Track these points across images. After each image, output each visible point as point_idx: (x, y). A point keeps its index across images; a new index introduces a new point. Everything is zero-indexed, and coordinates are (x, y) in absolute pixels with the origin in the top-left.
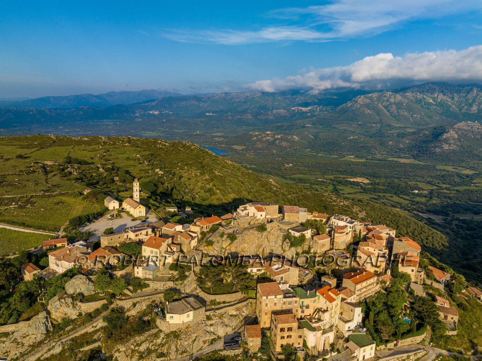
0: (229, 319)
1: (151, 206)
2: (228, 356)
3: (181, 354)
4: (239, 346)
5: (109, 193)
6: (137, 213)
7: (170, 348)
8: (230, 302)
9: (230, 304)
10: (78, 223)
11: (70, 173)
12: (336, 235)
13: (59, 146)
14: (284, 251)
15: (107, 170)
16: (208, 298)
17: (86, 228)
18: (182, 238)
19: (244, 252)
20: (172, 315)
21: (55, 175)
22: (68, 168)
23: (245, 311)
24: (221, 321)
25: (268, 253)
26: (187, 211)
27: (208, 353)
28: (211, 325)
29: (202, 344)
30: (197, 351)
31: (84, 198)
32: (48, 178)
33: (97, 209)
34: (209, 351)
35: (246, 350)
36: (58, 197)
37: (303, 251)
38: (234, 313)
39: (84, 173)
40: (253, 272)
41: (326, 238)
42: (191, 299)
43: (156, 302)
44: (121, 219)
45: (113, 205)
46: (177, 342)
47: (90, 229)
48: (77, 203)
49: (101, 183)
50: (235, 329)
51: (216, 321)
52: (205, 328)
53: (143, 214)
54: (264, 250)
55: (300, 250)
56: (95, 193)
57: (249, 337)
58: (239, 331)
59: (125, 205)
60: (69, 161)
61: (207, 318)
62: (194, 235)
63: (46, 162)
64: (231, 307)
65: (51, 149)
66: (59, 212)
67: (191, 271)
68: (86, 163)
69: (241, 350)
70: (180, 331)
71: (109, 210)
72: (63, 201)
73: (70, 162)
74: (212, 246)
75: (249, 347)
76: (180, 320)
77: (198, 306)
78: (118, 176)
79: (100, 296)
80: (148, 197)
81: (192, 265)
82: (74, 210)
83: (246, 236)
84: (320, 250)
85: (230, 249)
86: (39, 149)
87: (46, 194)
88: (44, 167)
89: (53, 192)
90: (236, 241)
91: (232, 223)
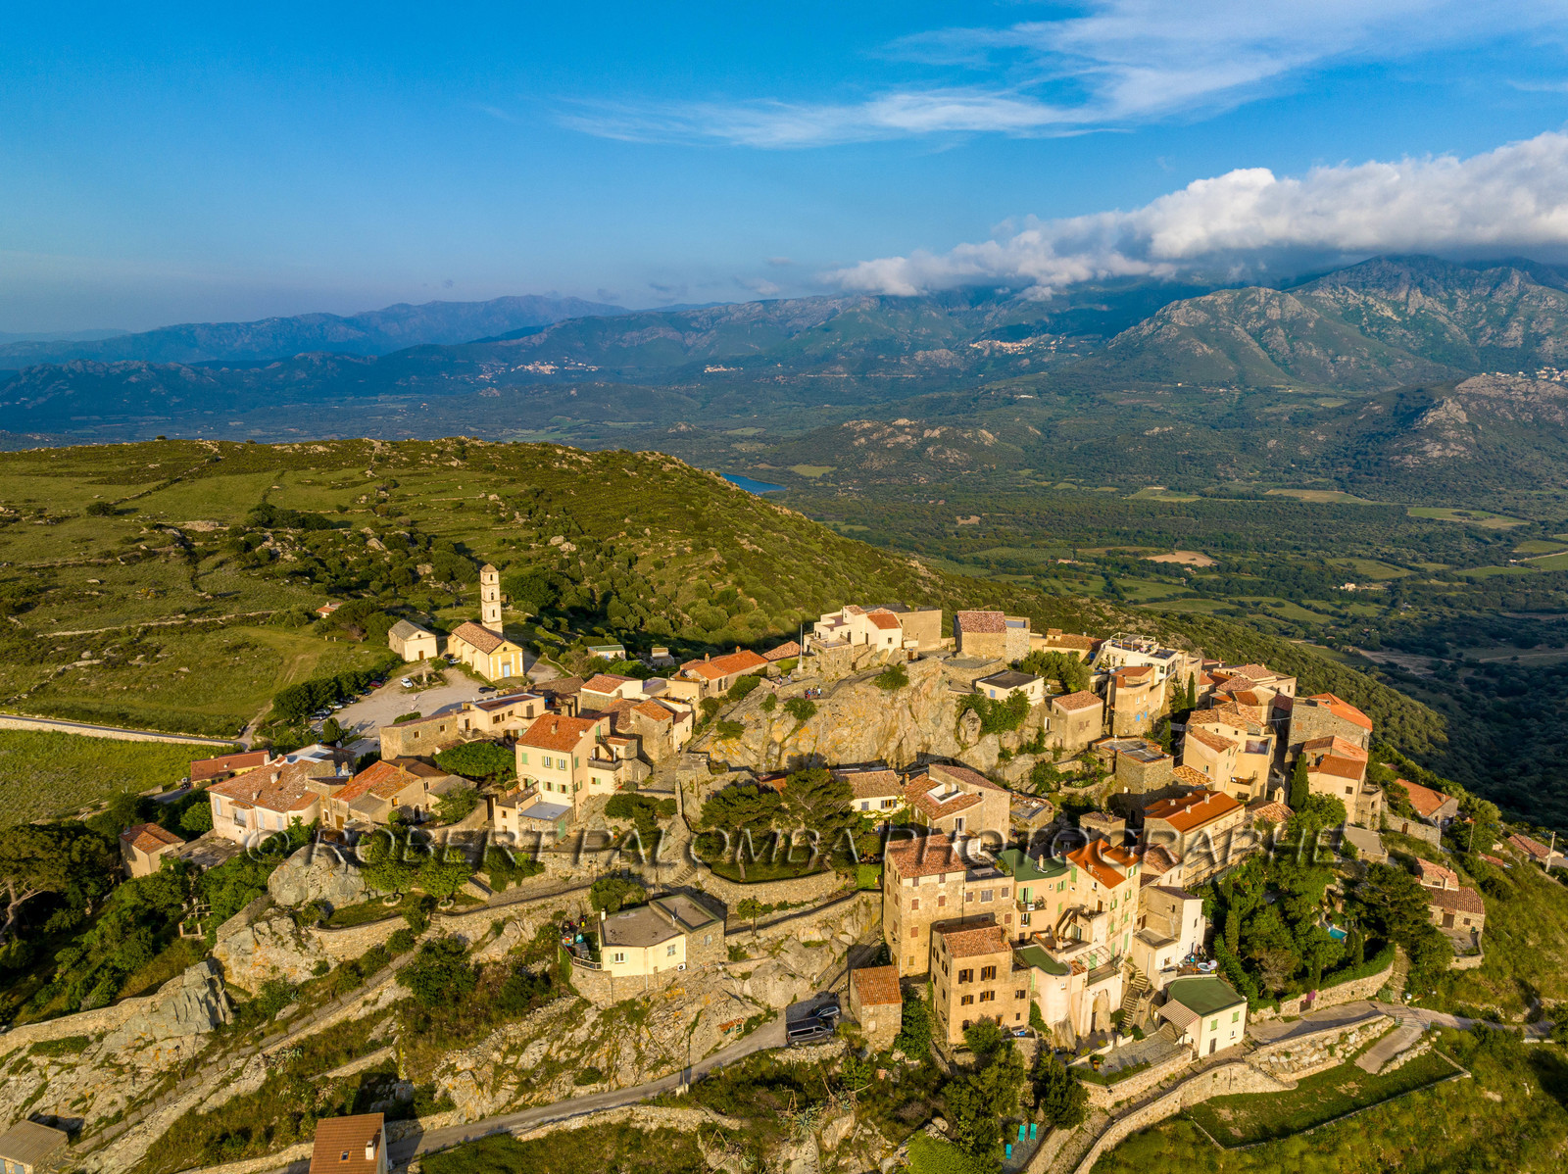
0: (800, 954)
1: (541, 645)
2: (801, 1065)
3: (654, 1068)
4: (835, 1034)
5: (404, 611)
6: (496, 667)
7: (618, 1052)
8: (803, 904)
9: (802, 909)
10: (305, 706)
11: (273, 556)
12: (1119, 691)
13: (231, 473)
15: (393, 543)
16: (733, 894)
18: (644, 718)
19: (839, 752)
20: (618, 950)
21: (221, 564)
22: (266, 539)
23: (849, 930)
24: (775, 962)
25: (914, 753)
26: (656, 656)
27: (738, 1062)
28: (745, 976)
29: (716, 1035)
30: (704, 1057)
31: (324, 630)
32: (200, 572)
33: (365, 657)
34: (743, 1055)
35: (856, 1045)
36: (235, 630)
37: (1022, 746)
38: (816, 936)
39: (317, 555)
40: (871, 809)
41: (1091, 704)
42: (680, 902)
43: (567, 917)
44: (445, 689)
45: (416, 645)
46: (638, 1034)
47: (344, 722)
48: (300, 647)
49: (374, 585)
50: (819, 984)
51: (758, 962)
52: (726, 985)
53: (517, 669)
54: (900, 745)
55: (1011, 742)
56: (355, 612)
57: (863, 1003)
58: (832, 990)
59: (457, 646)
60: (268, 518)
61: (730, 957)
62: (679, 708)
63: (189, 525)
64: (806, 919)
65: (204, 485)
66: (239, 674)
67: (674, 817)
68: (323, 524)
69: (841, 1045)
70: (647, 1000)
71: (404, 663)
72: (251, 641)
73: (271, 521)
74: (738, 738)
75: (864, 1034)
76: (646, 964)
77: (703, 920)
78: (429, 561)
79: (386, 909)
80: (529, 620)
81: (678, 797)
82: (289, 666)
83: (845, 703)
84: (1075, 741)
85: (796, 747)
86: (165, 486)
87: (195, 621)
88: (184, 540)
89: (219, 614)
90: (814, 719)
91: (800, 667)
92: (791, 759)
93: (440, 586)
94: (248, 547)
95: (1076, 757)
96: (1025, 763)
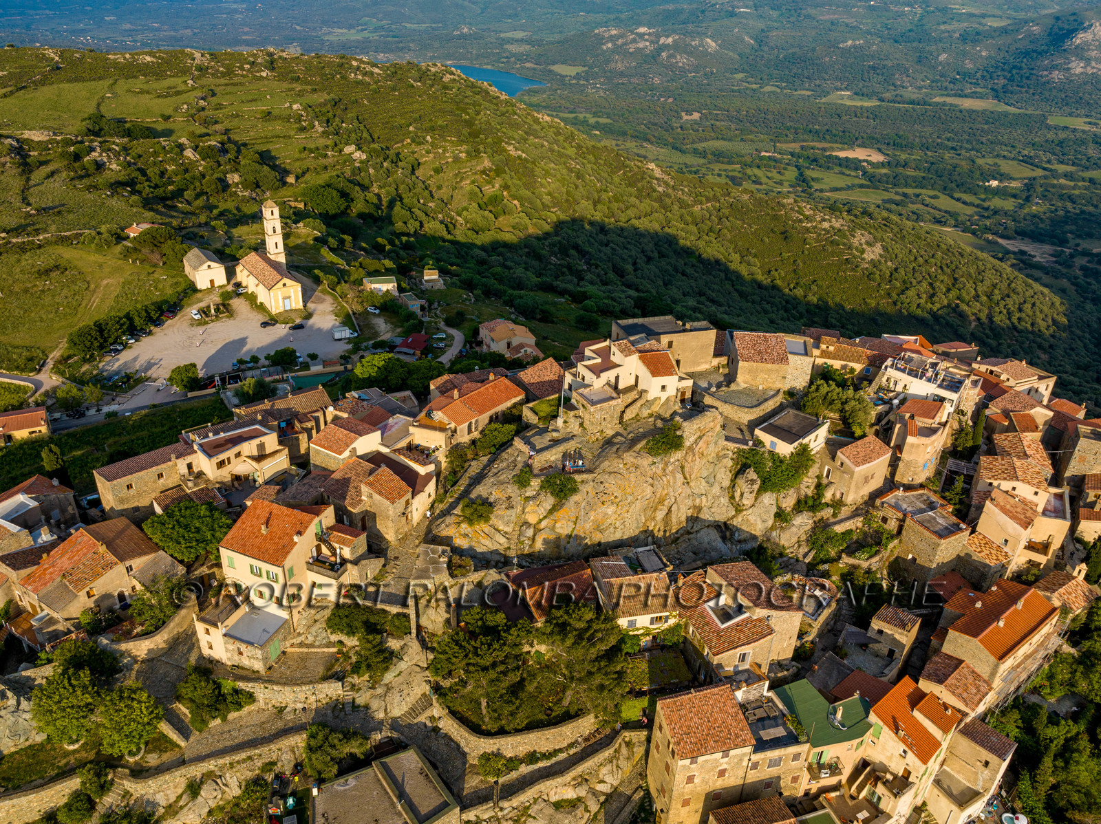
0: (551, 821)
1: (321, 274)
5: (203, 232)
6: (276, 301)
8: (556, 752)
9: (554, 760)
10: (96, 344)
11: (99, 166)
12: (910, 440)
13: (70, 81)
14: (739, 509)
15: (206, 154)
16: (475, 746)
17: (125, 357)
18: (377, 497)
19: (600, 530)
21: (52, 174)
22: (92, 149)
23: (607, 779)
25: (683, 518)
26: (427, 281)
31: (127, 253)
32: (32, 183)
33: (162, 286)
36: (50, 249)
37: (799, 502)
38: (570, 794)
39: (140, 165)
40: (638, 626)
41: (879, 456)
42: (408, 762)
43: (277, 768)
44: (231, 322)
45: (207, 274)
47: (135, 359)
48: (107, 270)
49: (188, 194)
53: (297, 303)
54: (670, 510)
55: (789, 502)
56: (154, 238)
59: (242, 275)
60: (97, 128)
62: (421, 467)
63: (27, 134)
64: (560, 780)
65: (46, 92)
66: (47, 299)
67: (407, 638)
68: (151, 133)
71: (196, 290)
72: (63, 263)
73: (101, 130)
74: (486, 519)
77: (435, 801)
78: (237, 170)
79: (67, 754)
80: (316, 239)
81: (411, 612)
82: (94, 291)
83: (611, 479)
84: (855, 495)
85: (553, 528)
86: (12, 93)
87: (14, 240)
88: (21, 150)
89: (37, 232)
90: (575, 498)
91: (560, 422)
92: (546, 541)
93: (247, 194)
94: (77, 157)
95: (855, 515)
96: (804, 522)
